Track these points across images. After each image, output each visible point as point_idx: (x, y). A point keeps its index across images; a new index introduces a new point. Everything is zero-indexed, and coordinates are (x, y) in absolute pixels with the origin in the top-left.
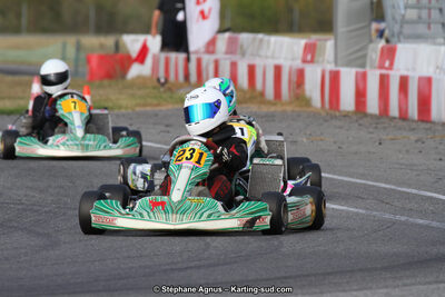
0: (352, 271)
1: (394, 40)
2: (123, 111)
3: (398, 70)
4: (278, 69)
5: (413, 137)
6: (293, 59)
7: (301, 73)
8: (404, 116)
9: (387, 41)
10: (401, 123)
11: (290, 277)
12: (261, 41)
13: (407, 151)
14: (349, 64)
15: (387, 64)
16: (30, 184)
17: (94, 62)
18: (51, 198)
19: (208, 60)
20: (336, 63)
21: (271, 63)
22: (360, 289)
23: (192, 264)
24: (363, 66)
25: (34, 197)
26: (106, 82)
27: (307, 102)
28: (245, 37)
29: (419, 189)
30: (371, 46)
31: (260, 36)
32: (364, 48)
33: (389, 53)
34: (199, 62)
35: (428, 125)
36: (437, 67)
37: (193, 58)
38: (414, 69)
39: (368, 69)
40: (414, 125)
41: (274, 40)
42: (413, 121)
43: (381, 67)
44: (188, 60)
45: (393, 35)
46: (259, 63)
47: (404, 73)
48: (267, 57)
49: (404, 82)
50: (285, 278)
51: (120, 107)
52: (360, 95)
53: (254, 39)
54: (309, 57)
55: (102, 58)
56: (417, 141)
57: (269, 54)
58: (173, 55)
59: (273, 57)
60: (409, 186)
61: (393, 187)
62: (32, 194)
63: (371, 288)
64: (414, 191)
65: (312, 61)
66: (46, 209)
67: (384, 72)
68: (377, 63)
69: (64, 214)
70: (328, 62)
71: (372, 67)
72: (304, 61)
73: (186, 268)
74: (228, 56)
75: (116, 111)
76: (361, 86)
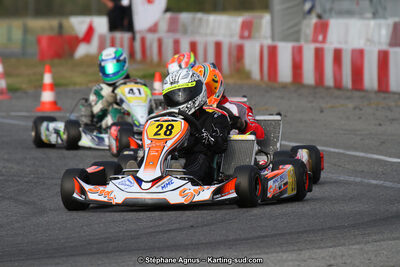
0: (323, 229)
1: (326, 16)
2: (78, 87)
3: (331, 43)
4: (218, 46)
5: (351, 105)
6: (231, 36)
7: (240, 49)
8: (338, 85)
9: (319, 17)
10: (337, 93)
11: (266, 236)
12: (200, 20)
13: (348, 118)
14: (285, 39)
15: (320, 38)
16: (6, 157)
17: (44, 43)
18: (29, 169)
19: (151, 38)
20: (273, 38)
21: (211, 40)
22: (335, 246)
23: (174, 227)
24: (298, 40)
25: (12, 168)
26: (56, 61)
27: (247, 75)
28: (185, 17)
29: (366, 152)
30: (305, 22)
31: (199, 15)
32: (298, 24)
33: (322, 28)
34: (143, 40)
35: (362, 94)
36: (368, 40)
37: (138, 37)
38: (346, 42)
39: (302, 43)
40: (349, 94)
41: (213, 19)
42: (348, 90)
43: (315, 40)
44: (133, 39)
45: (324, 11)
46: (200, 40)
47: (338, 46)
48: (206, 35)
49: (338, 54)
50: (263, 237)
51: (75, 84)
52: (297, 67)
53: (194, 19)
54: (246, 34)
55: (51, 39)
56: (355, 108)
57: (209, 31)
58: (118, 35)
59: (212, 34)
60: (356, 149)
61: (341, 151)
62: (10, 165)
63: (344, 245)
64: (362, 154)
65: (249, 37)
66: (26, 179)
67: (319, 45)
68: (311, 37)
69: (44, 184)
70: (266, 38)
71: (306, 41)
72: (242, 37)
73: (169, 231)
74: (170, 34)
75: (71, 88)
76: (297, 59)
